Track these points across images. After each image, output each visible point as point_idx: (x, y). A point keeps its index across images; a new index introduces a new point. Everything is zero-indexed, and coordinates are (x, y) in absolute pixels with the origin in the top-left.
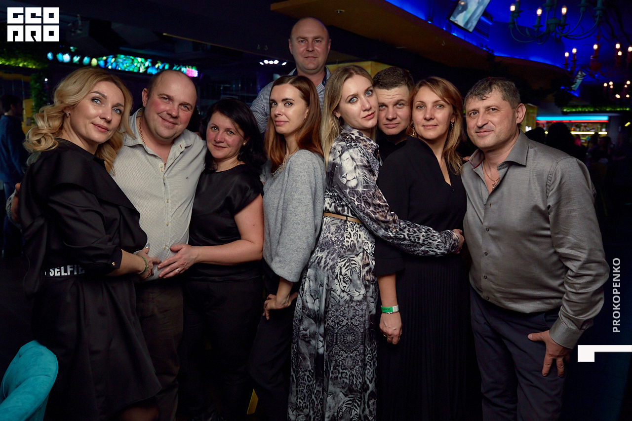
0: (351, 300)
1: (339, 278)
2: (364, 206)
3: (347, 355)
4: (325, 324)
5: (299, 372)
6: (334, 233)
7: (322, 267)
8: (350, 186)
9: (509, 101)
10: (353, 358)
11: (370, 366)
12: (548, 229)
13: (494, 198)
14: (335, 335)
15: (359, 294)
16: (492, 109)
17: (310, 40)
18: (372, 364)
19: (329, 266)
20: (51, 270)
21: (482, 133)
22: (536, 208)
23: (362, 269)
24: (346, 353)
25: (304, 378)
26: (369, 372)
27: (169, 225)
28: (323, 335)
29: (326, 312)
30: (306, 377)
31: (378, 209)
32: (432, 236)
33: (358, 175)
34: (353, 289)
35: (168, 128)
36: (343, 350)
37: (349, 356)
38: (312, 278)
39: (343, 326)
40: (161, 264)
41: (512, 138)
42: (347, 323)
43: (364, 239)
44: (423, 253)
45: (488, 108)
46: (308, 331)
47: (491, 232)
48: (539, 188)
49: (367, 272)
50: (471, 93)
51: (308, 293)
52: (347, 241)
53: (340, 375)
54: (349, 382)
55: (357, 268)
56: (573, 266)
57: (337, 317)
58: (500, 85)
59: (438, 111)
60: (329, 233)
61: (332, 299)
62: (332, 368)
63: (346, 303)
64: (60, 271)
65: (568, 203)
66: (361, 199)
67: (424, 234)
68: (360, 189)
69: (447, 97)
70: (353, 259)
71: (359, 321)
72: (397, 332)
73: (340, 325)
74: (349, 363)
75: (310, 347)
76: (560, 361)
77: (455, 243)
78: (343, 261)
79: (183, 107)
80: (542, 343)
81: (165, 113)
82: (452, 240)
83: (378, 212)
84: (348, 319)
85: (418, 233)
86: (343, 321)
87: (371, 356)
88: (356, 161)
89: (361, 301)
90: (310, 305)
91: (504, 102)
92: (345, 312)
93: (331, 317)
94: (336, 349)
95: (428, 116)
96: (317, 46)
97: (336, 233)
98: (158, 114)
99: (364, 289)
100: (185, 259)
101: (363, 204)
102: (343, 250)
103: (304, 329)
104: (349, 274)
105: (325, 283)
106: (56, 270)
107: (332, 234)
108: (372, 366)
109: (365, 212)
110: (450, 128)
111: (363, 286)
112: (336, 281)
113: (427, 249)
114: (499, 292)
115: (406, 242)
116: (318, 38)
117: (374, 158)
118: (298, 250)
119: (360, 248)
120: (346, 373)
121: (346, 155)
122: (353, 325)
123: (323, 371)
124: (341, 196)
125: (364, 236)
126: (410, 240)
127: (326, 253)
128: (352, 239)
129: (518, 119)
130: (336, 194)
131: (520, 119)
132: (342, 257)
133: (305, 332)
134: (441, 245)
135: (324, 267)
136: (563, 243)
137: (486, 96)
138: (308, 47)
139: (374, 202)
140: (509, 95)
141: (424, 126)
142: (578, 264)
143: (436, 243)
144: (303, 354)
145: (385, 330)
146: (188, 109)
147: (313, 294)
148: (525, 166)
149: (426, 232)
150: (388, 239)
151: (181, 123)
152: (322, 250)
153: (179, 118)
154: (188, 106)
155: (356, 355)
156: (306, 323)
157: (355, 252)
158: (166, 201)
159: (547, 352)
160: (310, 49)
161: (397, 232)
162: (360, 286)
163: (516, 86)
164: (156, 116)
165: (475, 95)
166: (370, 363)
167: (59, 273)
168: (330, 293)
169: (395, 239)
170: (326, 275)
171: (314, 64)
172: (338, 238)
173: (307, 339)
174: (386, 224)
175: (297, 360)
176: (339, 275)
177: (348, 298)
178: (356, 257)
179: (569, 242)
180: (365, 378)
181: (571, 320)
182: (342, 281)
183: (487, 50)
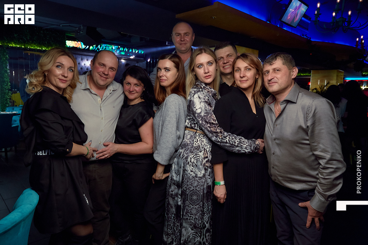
0: (196, 176)
1: (189, 164)
2: (205, 124)
3: (193, 207)
4: (182, 189)
5: (169, 214)
6: (189, 139)
7: (181, 158)
8: (197, 112)
9: (287, 66)
10: (196, 209)
11: (207, 214)
12: (308, 140)
13: (279, 122)
14: (187, 195)
15: (200, 173)
16: (277, 70)
17: (182, 35)
18: (208, 213)
19: (185, 157)
20: (38, 152)
21: (271, 84)
22: (300, 127)
23: (203, 160)
24: (193, 206)
25: (171, 218)
26: (206, 217)
27: (103, 131)
28: (180, 195)
29: (182, 182)
30: (172, 217)
31: (212, 125)
32: (243, 142)
33: (201, 107)
34: (197, 170)
35: (103, 80)
36: (191, 204)
37: (194, 207)
38: (176, 163)
39: (191, 191)
40: (98, 151)
41: (290, 86)
42: (193, 189)
43: (205, 143)
44: (237, 151)
45: (274, 70)
46: (174, 192)
47: (277, 141)
48: (302, 116)
49: (207, 161)
50: (266, 62)
51: (174, 171)
52: (196, 144)
53: (189, 218)
54: (194, 222)
55: (200, 159)
56: (322, 162)
57: (188, 185)
58: (282, 56)
59: (248, 72)
60: (187, 139)
61: (185, 175)
62: (185, 213)
63: (193, 178)
64: (42, 153)
65: (319, 125)
66: (203, 120)
67: (238, 140)
68: (202, 114)
69: (252, 64)
70: (198, 154)
71: (200, 188)
72: (223, 196)
73: (190, 190)
74: (194, 211)
75: (175, 201)
76: (316, 219)
77: (257, 147)
78: (192, 155)
79: (111, 70)
80: (306, 208)
81: (102, 72)
82: (255, 145)
83: (212, 127)
84: (194, 187)
85: (234, 140)
86: (191, 188)
87: (207, 208)
88: (201, 99)
89: (202, 177)
90: (175, 178)
91: (283, 66)
92: (192, 183)
93: (185, 185)
94: (187, 203)
95: (242, 75)
96: (186, 38)
97: (190, 139)
98: (98, 73)
99: (204, 171)
100: (111, 150)
101: (204, 123)
102: (193, 148)
103: (171, 191)
104: (195, 162)
105: (182, 166)
106: (40, 152)
107: (188, 140)
108: (208, 214)
109: (205, 127)
110: (256, 81)
111: (203, 169)
112: (188, 165)
113: (240, 149)
114: (281, 176)
115: (228, 144)
116: (186, 33)
117: (213, 98)
118: (167, 148)
119: (203, 148)
120: (193, 217)
121: (196, 96)
122: (197, 190)
123: (181, 215)
124: (194, 118)
125: (205, 141)
126: (230, 143)
127: (184, 150)
128: (198, 142)
129: (293, 76)
130: (191, 117)
131: (294, 76)
132: (192, 152)
133: (172, 193)
134: (248, 147)
135: (182, 158)
136: (316, 149)
137: (273, 63)
138: (181, 39)
139: (210, 121)
140: (287, 62)
141: (240, 81)
142: (325, 161)
143: (245, 146)
144: (171, 205)
145: (216, 194)
146: (114, 70)
147: (176, 172)
148: (295, 103)
149: (240, 139)
150: (218, 142)
151: (110, 78)
152: (182, 148)
153: (109, 75)
154: (113, 69)
155: (198, 207)
156: (173, 187)
157: (200, 150)
158: (101, 118)
159: (309, 214)
160: (183, 40)
161: (222, 138)
162: (201, 169)
163: (292, 57)
164: (97, 74)
165: (267, 62)
166: (207, 212)
167: (42, 154)
168: (185, 172)
169: (221, 142)
170: (183, 162)
171: (185, 47)
172: (190, 142)
173: (173, 197)
174: (216, 134)
175: (168, 208)
176: (190, 162)
177: (194, 175)
178: (200, 153)
179: (320, 148)
180: (204, 221)
181: (321, 195)
182: (191, 166)
183: (307, 38)
